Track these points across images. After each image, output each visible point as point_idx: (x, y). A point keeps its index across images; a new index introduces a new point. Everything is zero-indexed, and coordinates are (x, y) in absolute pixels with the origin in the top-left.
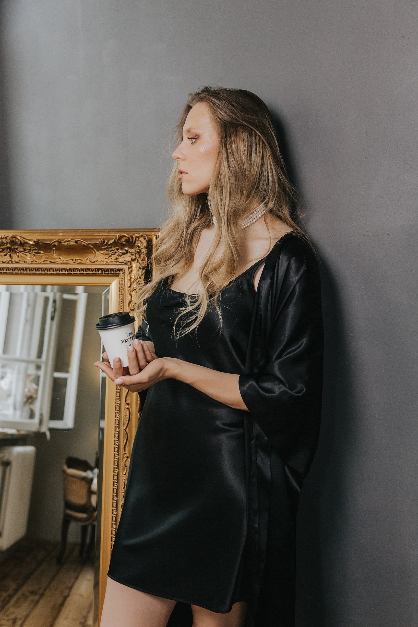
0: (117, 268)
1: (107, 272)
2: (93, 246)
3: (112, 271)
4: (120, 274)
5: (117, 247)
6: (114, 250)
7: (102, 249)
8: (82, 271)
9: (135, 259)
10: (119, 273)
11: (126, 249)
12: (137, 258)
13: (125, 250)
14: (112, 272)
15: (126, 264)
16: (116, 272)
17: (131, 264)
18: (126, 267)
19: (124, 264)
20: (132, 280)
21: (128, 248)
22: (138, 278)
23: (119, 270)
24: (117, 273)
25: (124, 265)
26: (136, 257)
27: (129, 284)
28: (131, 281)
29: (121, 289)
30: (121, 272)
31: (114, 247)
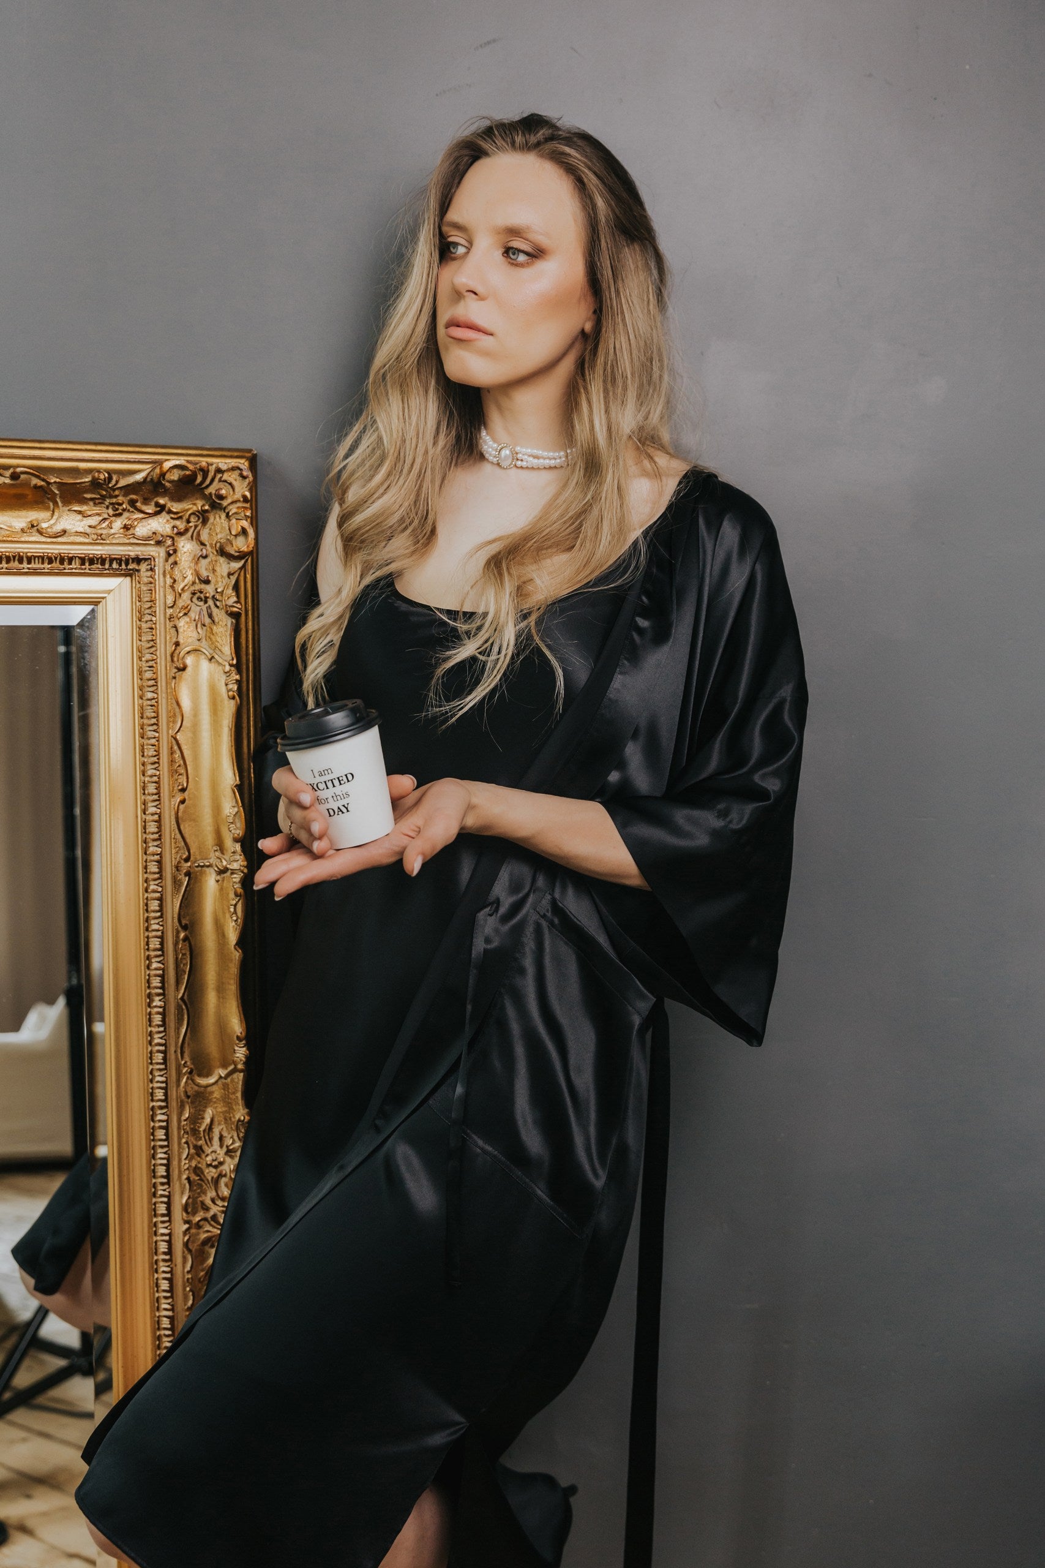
0: (133, 554)
1: (97, 564)
2: (58, 490)
3: (115, 562)
4: (138, 571)
5: (134, 494)
6: (120, 504)
7: (86, 499)
8: (14, 561)
9: (187, 530)
10: (137, 568)
11: (162, 501)
12: (193, 528)
13: (157, 505)
14: (115, 565)
15: (159, 543)
16: (127, 565)
17: (173, 544)
18: (159, 553)
19: (152, 542)
20: (179, 587)
21: (167, 498)
22: (194, 583)
23: (138, 560)
24: (130, 567)
25: (151, 544)
26: (191, 524)
27: (170, 600)
28: (174, 590)
29: (143, 612)
30: (143, 567)
31: (125, 495)
